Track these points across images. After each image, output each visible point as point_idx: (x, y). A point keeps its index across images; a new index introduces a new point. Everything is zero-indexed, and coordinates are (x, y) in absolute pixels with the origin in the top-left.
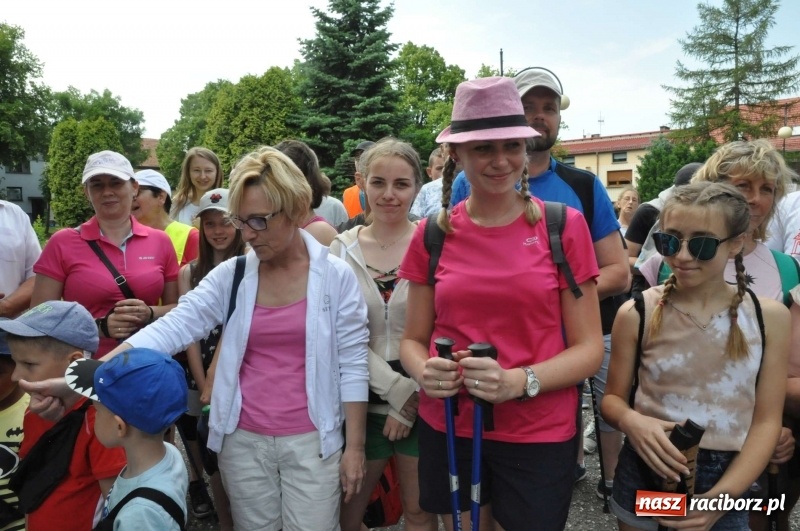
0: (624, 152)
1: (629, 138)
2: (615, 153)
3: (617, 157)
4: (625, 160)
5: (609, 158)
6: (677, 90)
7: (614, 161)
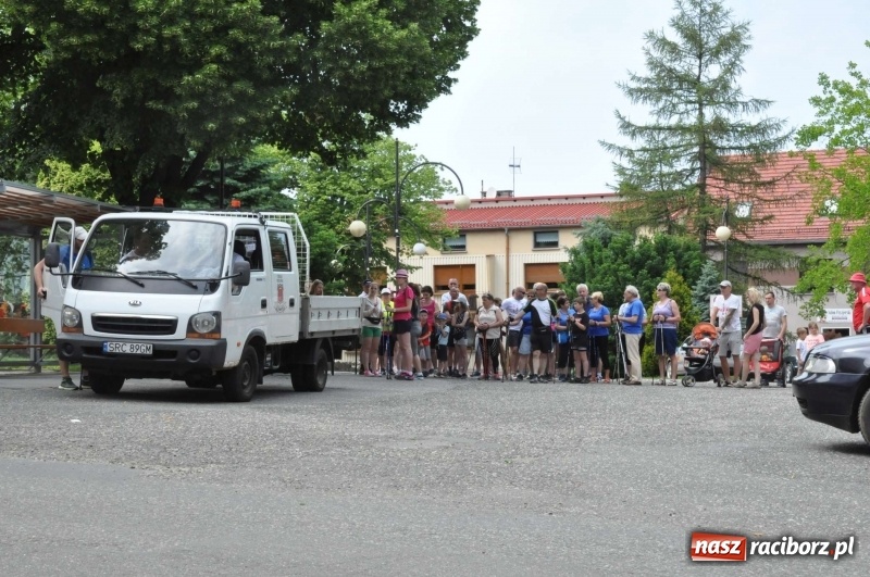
0: (554, 230)
1: (564, 202)
2: (537, 231)
3: (542, 239)
4: (555, 244)
5: (528, 239)
6: (621, 151)
7: (537, 245)
